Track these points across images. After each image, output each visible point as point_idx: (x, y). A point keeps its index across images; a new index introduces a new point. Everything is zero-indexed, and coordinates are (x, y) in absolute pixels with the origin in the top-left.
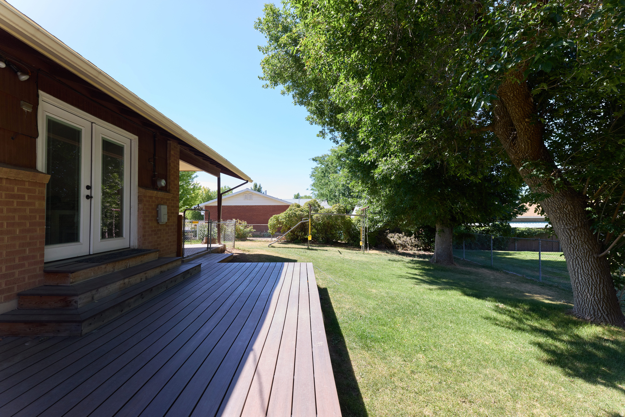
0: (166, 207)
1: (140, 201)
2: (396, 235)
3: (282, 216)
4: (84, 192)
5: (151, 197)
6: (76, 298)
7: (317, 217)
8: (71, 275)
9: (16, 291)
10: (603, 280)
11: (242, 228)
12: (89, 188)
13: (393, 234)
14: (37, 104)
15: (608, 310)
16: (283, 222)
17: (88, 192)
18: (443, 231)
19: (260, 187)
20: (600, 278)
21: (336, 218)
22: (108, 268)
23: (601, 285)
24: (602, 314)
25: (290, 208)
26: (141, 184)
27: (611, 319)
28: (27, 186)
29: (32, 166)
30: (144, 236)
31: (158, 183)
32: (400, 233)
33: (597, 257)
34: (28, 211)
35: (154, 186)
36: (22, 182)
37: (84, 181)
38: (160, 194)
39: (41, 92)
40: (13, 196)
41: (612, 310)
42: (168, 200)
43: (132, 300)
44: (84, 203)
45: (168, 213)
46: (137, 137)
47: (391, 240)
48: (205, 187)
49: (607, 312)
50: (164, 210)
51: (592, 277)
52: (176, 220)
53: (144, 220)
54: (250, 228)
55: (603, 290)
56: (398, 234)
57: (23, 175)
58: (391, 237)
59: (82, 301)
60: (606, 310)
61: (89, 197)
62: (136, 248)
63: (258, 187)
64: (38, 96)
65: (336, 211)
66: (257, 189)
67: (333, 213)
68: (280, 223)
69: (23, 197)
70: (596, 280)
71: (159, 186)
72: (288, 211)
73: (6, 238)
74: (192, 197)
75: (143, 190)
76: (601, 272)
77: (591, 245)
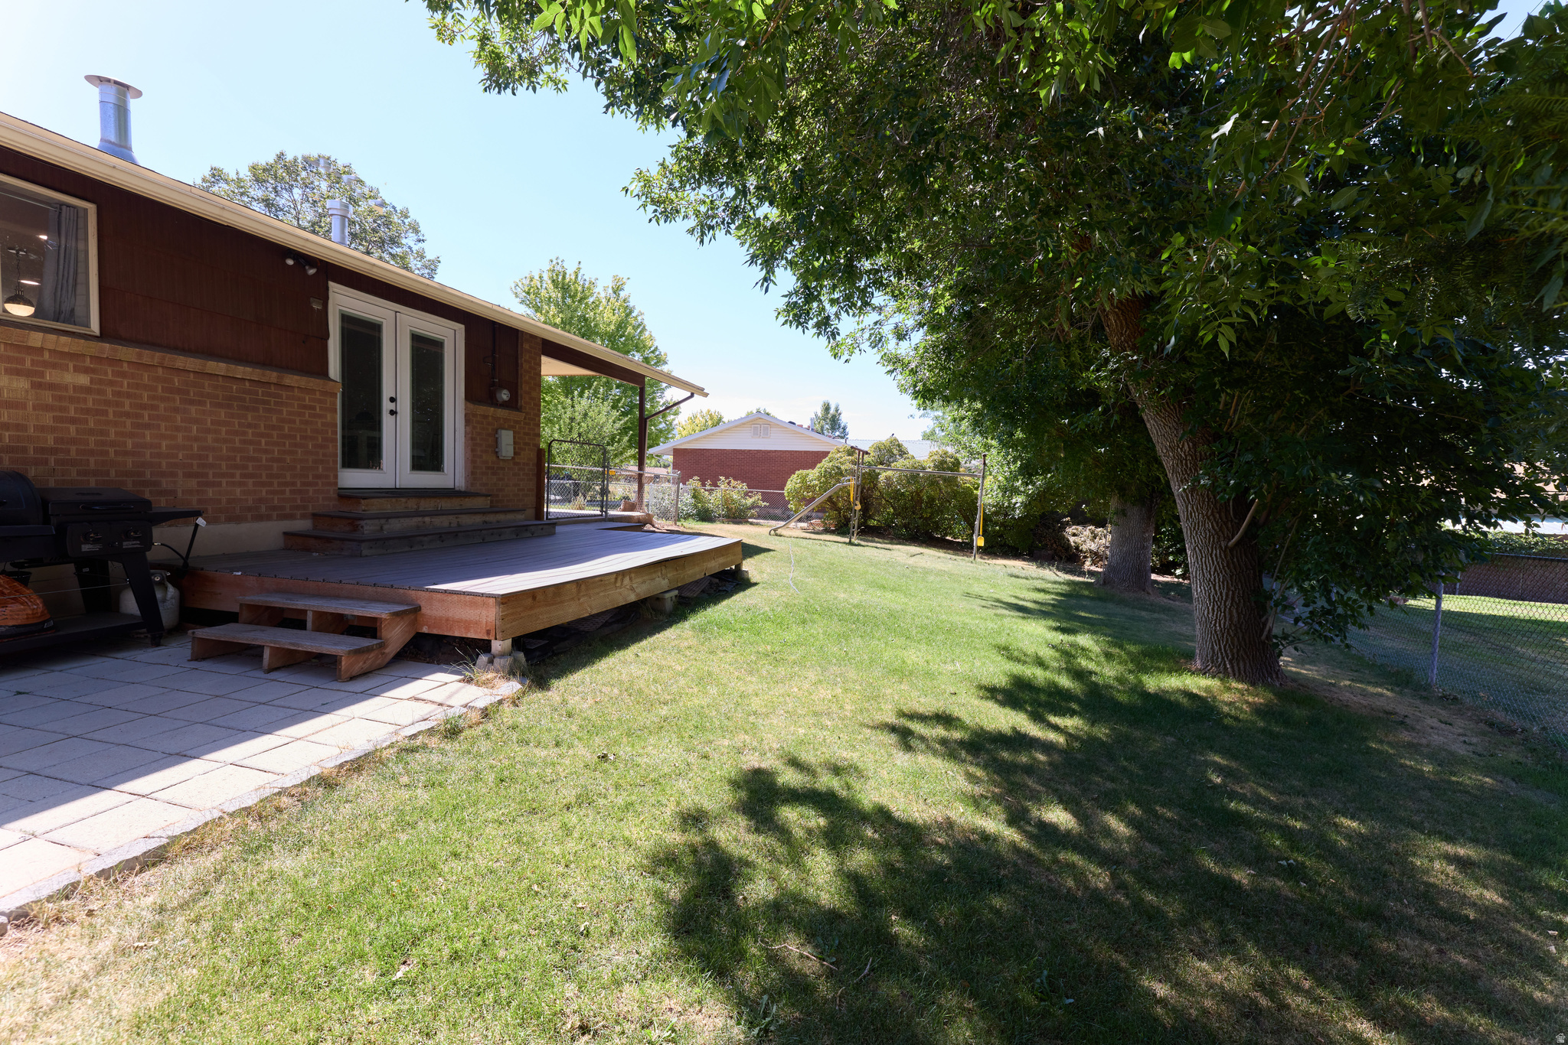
0: (511, 433)
1: (468, 421)
2: (1086, 532)
3: (813, 474)
4: (387, 406)
5: (485, 417)
6: (362, 523)
7: (888, 478)
8: (362, 501)
9: (310, 510)
10: (1233, 594)
11: (735, 497)
12: (393, 400)
13: (1080, 528)
14: (327, 298)
15: (1235, 651)
16: (814, 486)
17: (392, 406)
18: (1122, 513)
19: (837, 411)
20: (1228, 589)
21: (932, 482)
22: (412, 504)
23: (1229, 603)
24: (1223, 658)
25: (830, 455)
26: (470, 397)
27: (1236, 668)
28: (318, 396)
29: (323, 372)
30: (473, 473)
31: (498, 396)
32: (1098, 526)
33: (1226, 547)
34: (319, 424)
35: (492, 400)
36: (313, 391)
37: (387, 392)
38: (501, 413)
39: (331, 284)
40: (305, 407)
41: (1242, 652)
42: (517, 422)
43: (426, 539)
44: (387, 421)
45: (515, 443)
46: (463, 326)
47: (1072, 539)
48: (712, 411)
49: (1233, 655)
50: (507, 438)
51: (1214, 586)
52: (533, 455)
53: (473, 450)
54: (755, 498)
55: (1231, 613)
56: (1093, 528)
57: (313, 383)
58: (1074, 535)
59: (369, 528)
60: (1231, 651)
61: (393, 413)
62: (463, 489)
63: (832, 411)
64: (327, 289)
65: (932, 465)
66: (830, 416)
67: (924, 468)
68: (808, 488)
69: (314, 408)
70: (1221, 593)
71: (500, 400)
72: (825, 463)
73: (300, 451)
74: (661, 431)
75: (471, 406)
76: (1231, 577)
77: (1217, 523)
